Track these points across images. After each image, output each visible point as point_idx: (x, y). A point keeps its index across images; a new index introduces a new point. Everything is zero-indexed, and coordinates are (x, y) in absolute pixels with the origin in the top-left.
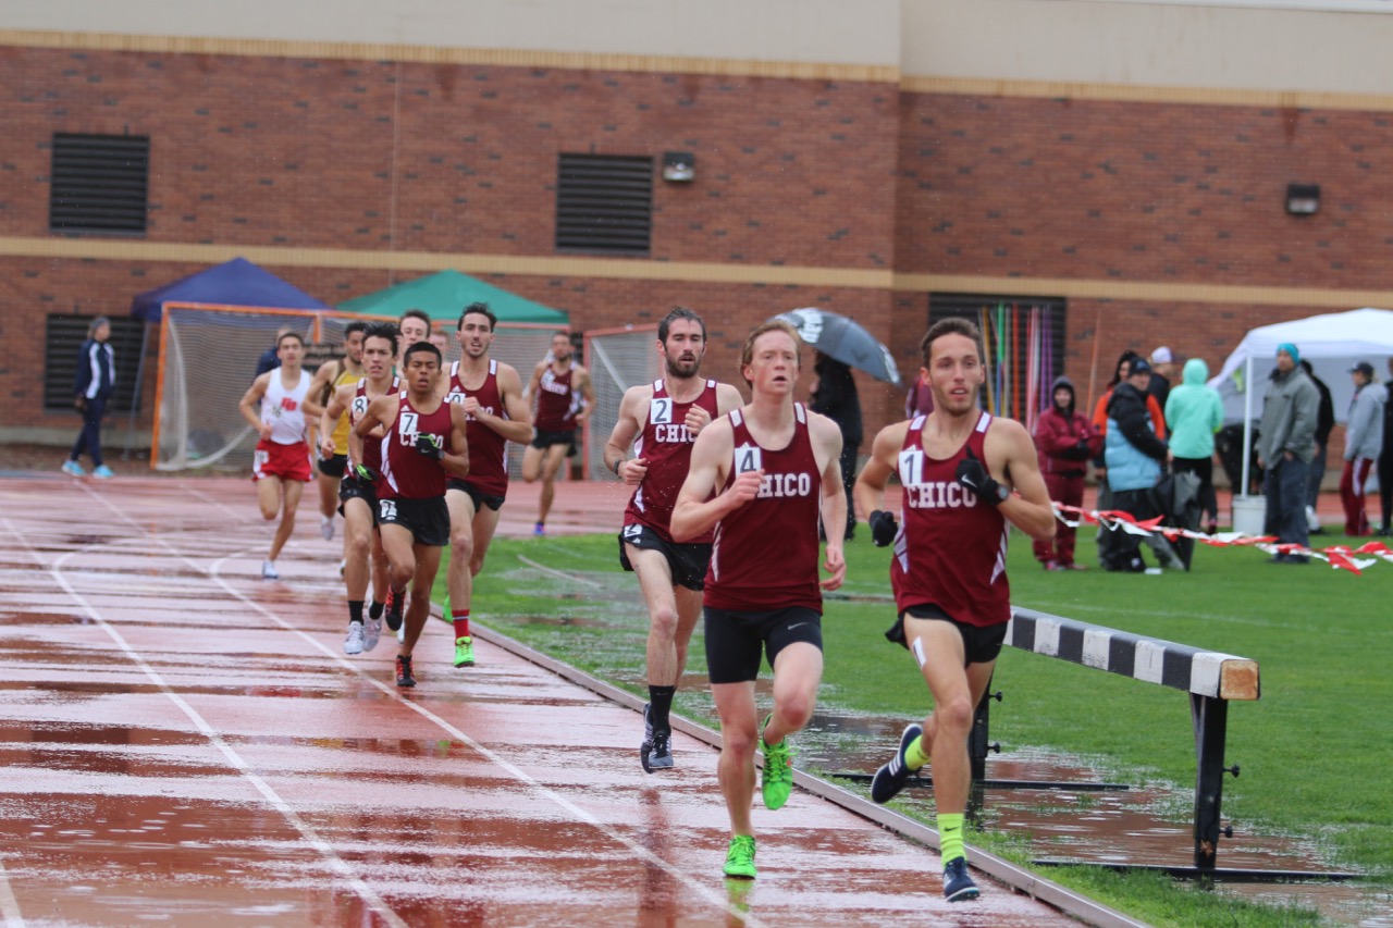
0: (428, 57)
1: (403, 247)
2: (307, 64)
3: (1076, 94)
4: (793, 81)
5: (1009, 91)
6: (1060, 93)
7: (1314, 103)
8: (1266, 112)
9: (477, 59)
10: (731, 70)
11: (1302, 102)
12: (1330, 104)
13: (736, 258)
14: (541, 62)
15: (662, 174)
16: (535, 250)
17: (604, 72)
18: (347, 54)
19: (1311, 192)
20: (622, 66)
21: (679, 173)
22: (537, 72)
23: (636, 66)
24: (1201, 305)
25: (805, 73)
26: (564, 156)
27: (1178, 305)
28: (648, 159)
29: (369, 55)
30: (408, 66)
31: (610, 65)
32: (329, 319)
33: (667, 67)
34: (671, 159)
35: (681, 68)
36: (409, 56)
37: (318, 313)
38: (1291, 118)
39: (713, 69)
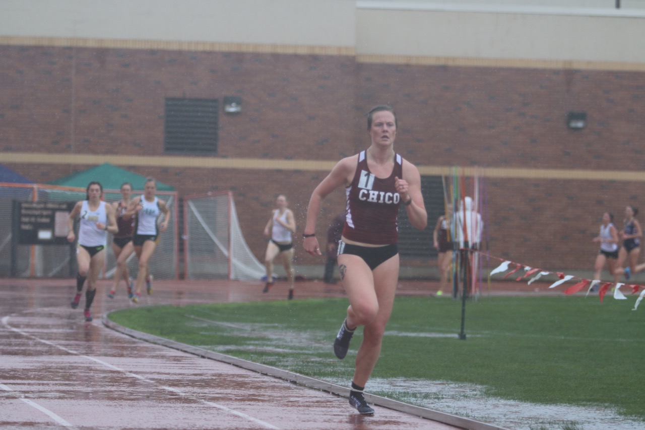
0: (90, 44)
1: (79, 151)
2: (23, 49)
3: (450, 63)
4: (296, 57)
5: (413, 62)
6: (442, 63)
7: (583, 67)
8: (556, 72)
9: (119, 45)
10: (261, 50)
11: (575, 66)
12: (591, 67)
13: (265, 155)
14: (155, 47)
15: (223, 108)
16: (153, 153)
17: (190, 52)
18: (45, 43)
19: (581, 116)
20: (200, 48)
21: (232, 109)
22: (153, 52)
23: (208, 48)
24: (521, 180)
25: (302, 51)
26: (168, 99)
27: (510, 180)
28: (215, 101)
29: (57, 43)
30: (80, 50)
31: (193, 48)
32: (41, 190)
33: (225, 49)
34: (228, 101)
35: (234, 49)
36: (81, 44)
37: (35, 186)
38: (569, 75)
39: (251, 50)
